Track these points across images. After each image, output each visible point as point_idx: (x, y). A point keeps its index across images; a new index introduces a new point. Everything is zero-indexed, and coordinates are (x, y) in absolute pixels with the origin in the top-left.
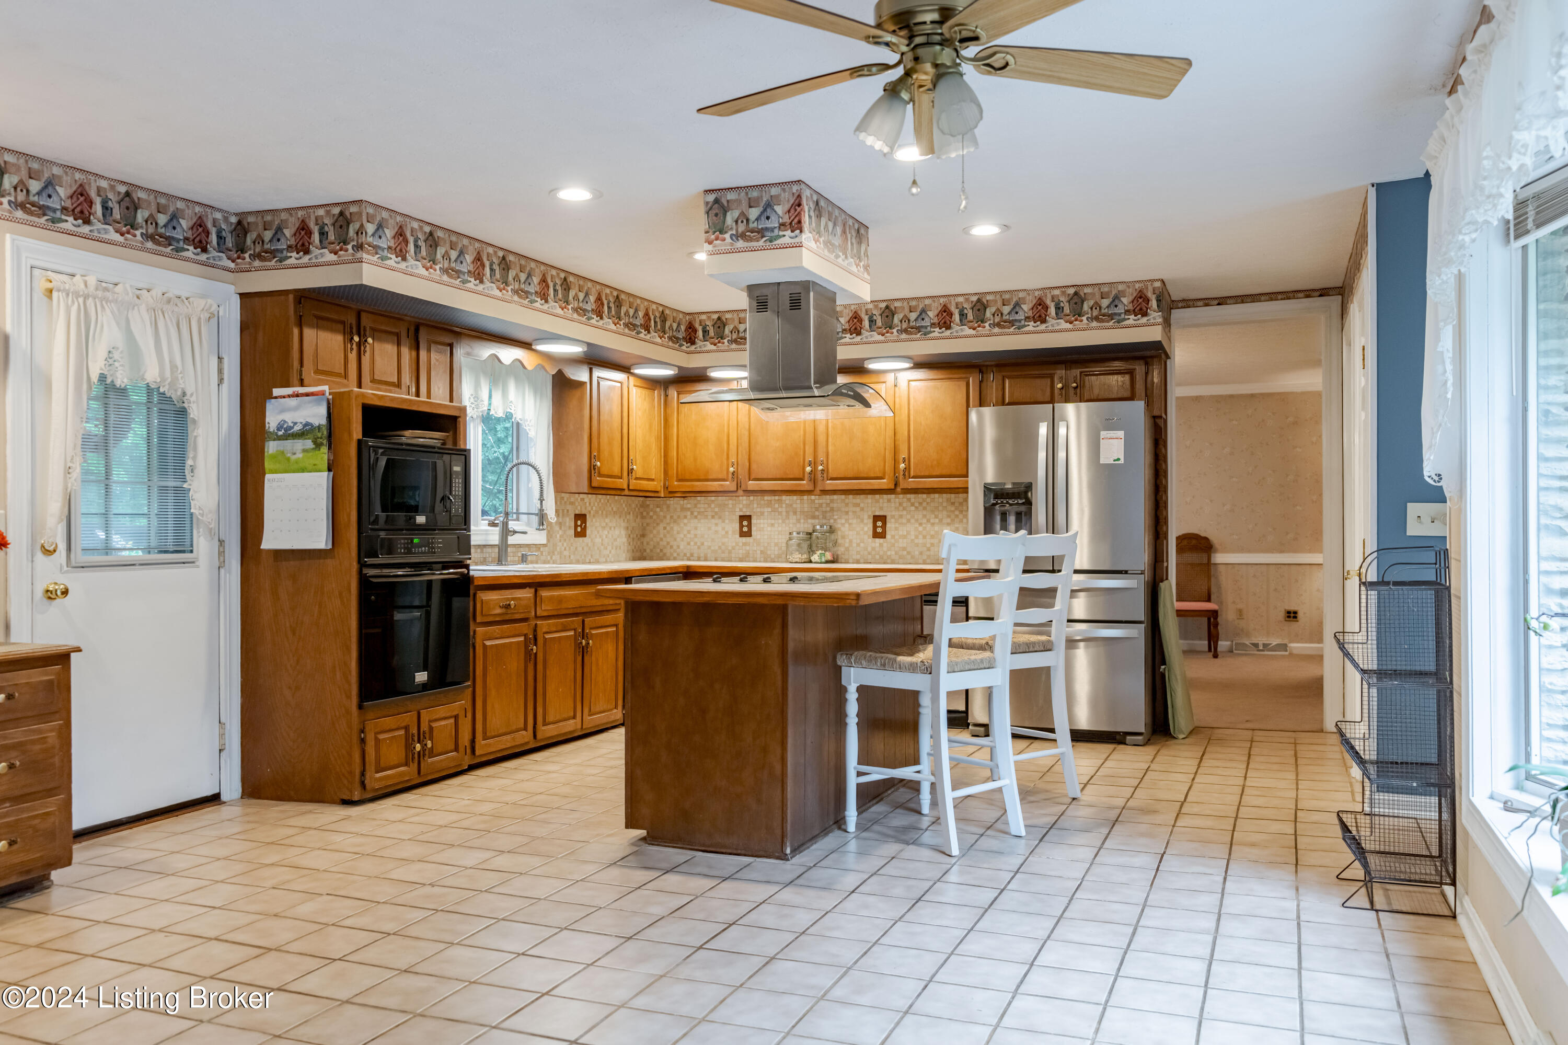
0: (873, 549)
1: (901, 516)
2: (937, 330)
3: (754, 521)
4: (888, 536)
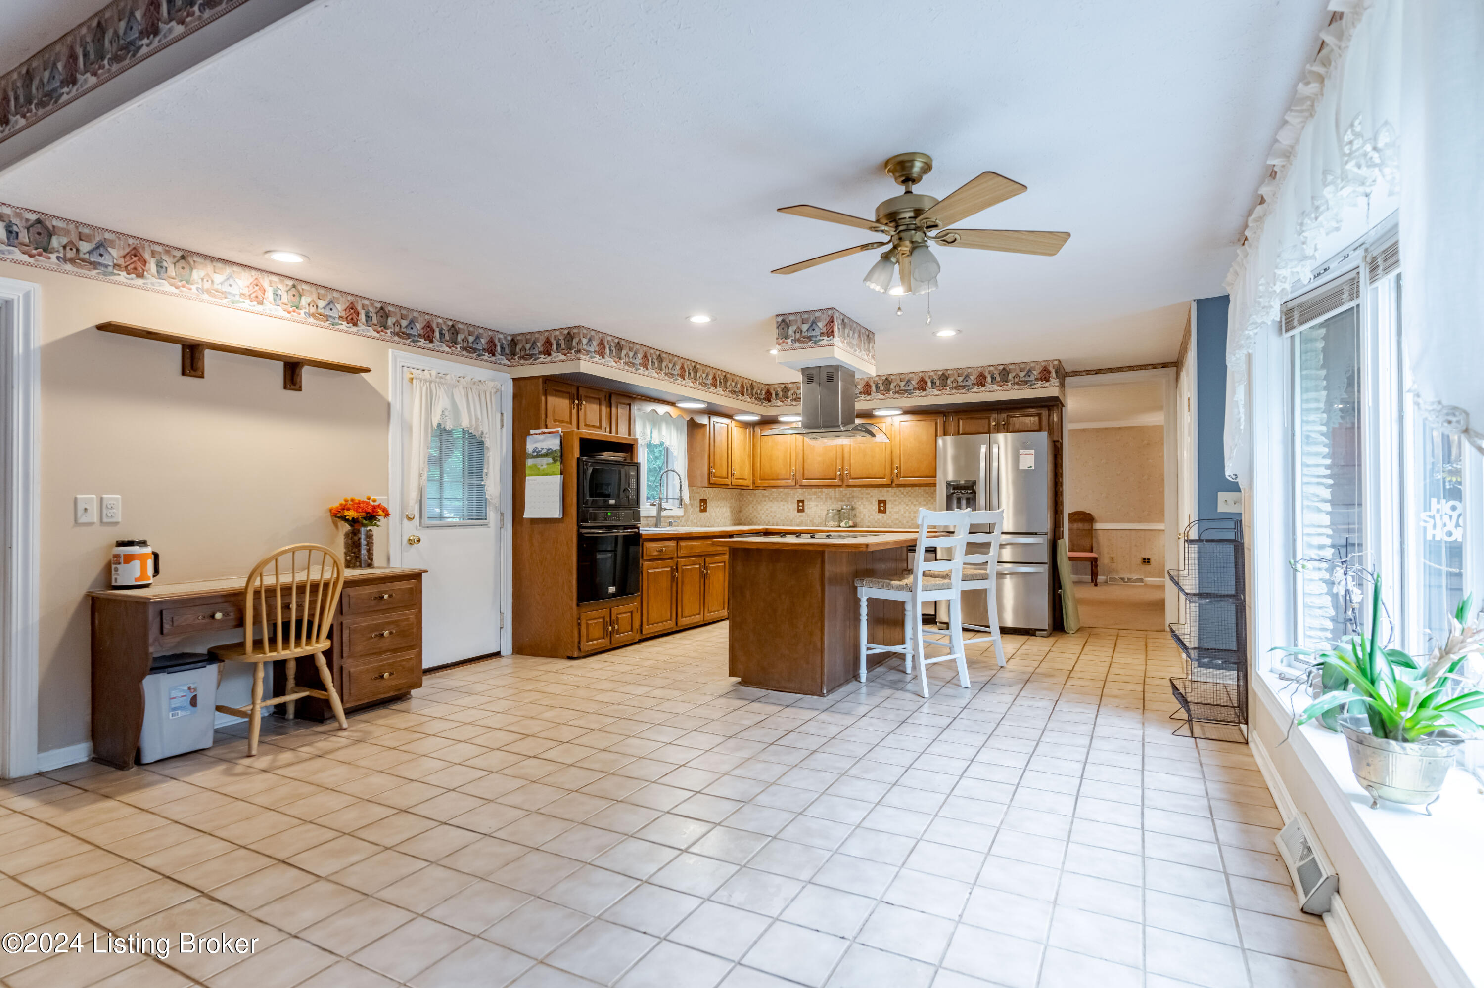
0: (878, 519)
1: (895, 500)
2: (917, 391)
3: (806, 503)
4: (887, 512)
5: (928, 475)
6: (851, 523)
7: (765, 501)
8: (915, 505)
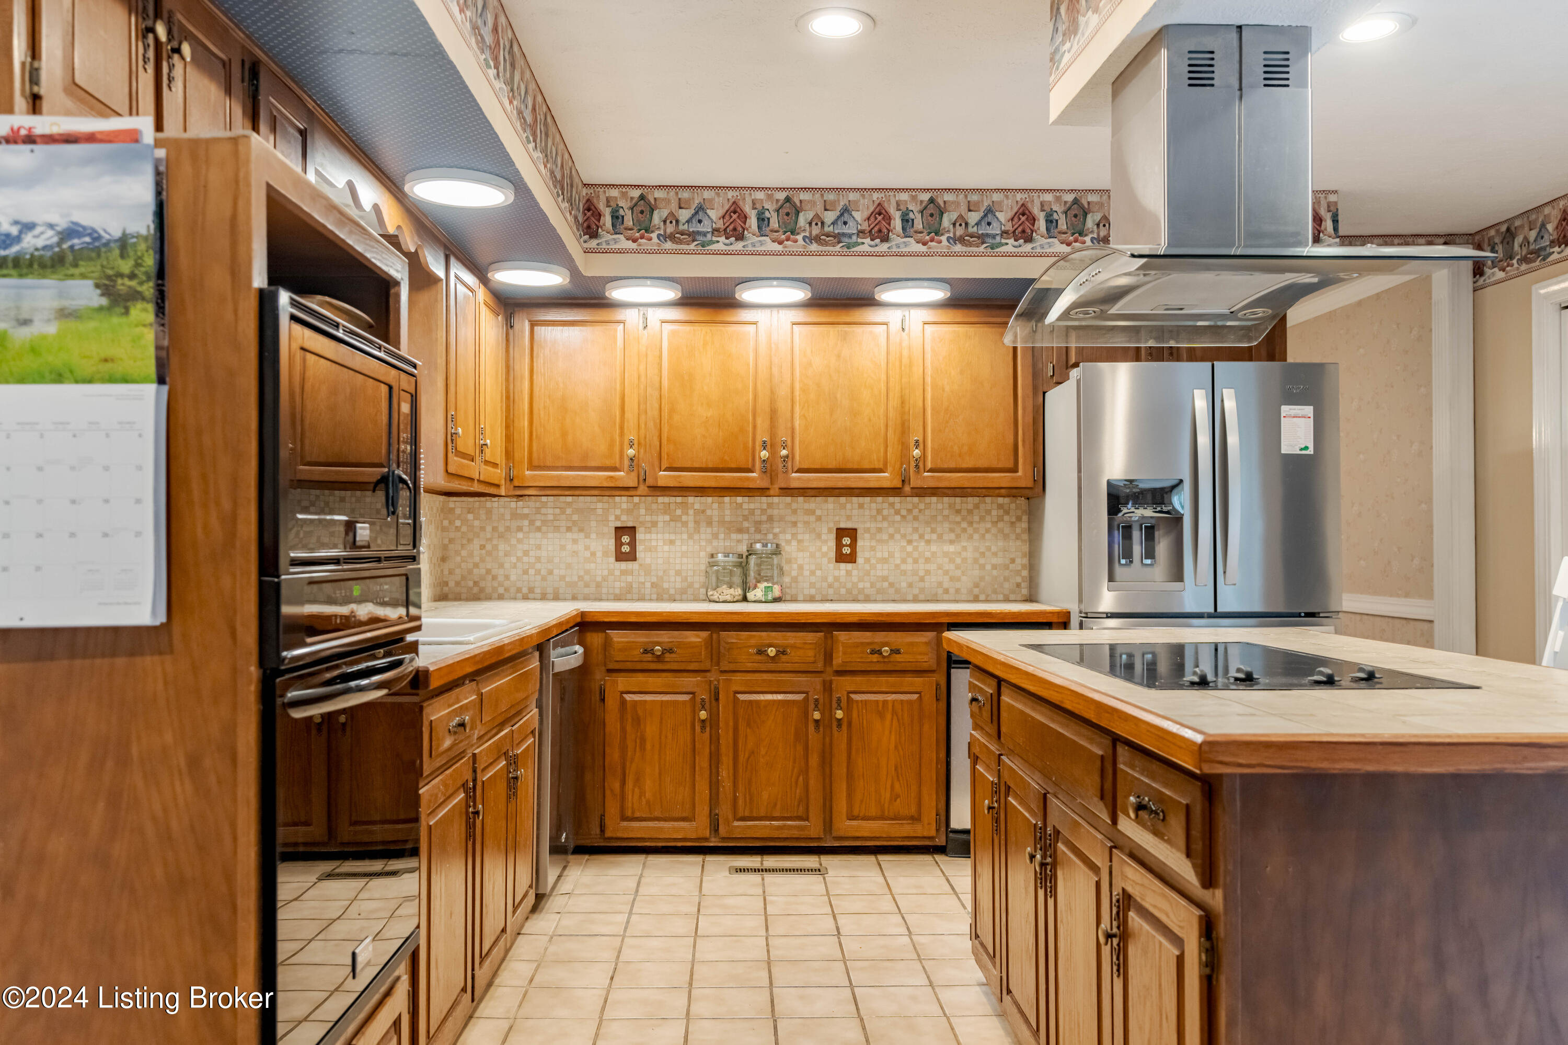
0: (836, 579)
1: (880, 530)
2: (1011, 241)
3: (640, 536)
4: (860, 560)
5: (995, 464)
6: (777, 592)
7: (520, 529)
8: (928, 542)
